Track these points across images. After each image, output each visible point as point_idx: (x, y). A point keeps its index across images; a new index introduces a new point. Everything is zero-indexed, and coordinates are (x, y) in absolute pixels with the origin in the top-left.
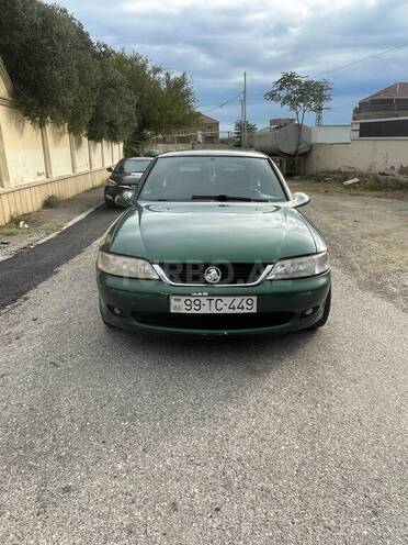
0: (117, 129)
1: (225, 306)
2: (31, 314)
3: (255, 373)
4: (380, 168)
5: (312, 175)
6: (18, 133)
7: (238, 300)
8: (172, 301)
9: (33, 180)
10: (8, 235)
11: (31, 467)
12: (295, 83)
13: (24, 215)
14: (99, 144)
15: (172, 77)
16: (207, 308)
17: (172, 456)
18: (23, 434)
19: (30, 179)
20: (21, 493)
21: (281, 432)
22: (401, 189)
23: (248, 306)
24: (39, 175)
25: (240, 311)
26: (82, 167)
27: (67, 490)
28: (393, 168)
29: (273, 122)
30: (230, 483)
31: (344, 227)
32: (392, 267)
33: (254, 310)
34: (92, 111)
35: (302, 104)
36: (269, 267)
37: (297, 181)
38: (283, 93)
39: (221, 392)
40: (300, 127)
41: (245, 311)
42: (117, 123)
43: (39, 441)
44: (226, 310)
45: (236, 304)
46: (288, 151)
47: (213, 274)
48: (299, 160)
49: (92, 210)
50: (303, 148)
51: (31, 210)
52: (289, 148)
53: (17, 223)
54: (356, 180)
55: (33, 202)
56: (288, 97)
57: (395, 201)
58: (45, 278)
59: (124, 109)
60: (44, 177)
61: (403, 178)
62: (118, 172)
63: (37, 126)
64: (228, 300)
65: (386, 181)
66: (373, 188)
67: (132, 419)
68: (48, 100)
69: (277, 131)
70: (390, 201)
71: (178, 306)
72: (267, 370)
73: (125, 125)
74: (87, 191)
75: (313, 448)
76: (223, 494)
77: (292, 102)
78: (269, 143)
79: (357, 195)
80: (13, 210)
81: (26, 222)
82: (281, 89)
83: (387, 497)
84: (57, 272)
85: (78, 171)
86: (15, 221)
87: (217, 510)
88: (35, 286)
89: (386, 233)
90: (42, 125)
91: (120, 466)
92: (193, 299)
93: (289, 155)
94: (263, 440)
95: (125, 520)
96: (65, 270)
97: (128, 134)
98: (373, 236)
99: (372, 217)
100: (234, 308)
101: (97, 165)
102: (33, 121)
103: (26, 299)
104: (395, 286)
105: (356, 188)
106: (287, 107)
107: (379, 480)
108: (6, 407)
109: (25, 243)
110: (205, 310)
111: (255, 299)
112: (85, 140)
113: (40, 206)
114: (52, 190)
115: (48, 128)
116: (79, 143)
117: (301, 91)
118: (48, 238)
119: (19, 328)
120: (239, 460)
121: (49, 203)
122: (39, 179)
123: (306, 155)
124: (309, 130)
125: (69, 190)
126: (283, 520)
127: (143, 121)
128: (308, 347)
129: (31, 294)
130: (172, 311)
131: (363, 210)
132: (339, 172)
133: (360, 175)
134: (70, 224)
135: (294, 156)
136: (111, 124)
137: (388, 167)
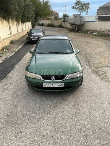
0: (29, 19)
1: (56, 85)
2: (9, 82)
3: (63, 100)
4: (103, 30)
5: (84, 31)
6: (2, 24)
7: (59, 84)
8: (43, 84)
9: (7, 36)
10: (1, 54)
11: (13, 126)
12: (80, 4)
13: (5, 47)
14: (24, 24)
15: (45, 1)
16: (52, 86)
17: (43, 123)
18: (10, 118)
19: (6, 36)
20: (11, 133)
21: (68, 116)
22: (108, 36)
23: (62, 85)
24: (8, 35)
25: (60, 86)
26: (20, 30)
27: (21, 132)
28: (106, 30)
29: (73, 15)
30: (56, 130)
31: (91, 50)
32: (101, 65)
33: (63, 86)
34: (22, 15)
35: (82, 10)
36: (67, 76)
37: (80, 33)
38: (77, 7)
39: (55, 105)
40: (81, 17)
41: (61, 86)
42: (29, 17)
43: (14, 120)
44: (56, 86)
45: (59, 85)
46: (77, 24)
47: (53, 78)
48: (81, 27)
49: (23, 44)
50: (82, 23)
51: (7, 45)
52: (78, 23)
53: (4, 50)
54: (96, 33)
55: (7, 43)
56: (78, 8)
57: (106, 40)
58: (12, 70)
59: (31, 13)
60: (10, 35)
61: (109, 33)
62: (30, 33)
63: (7, 21)
64: (57, 84)
65: (104, 34)
66: (101, 36)
67: (34, 113)
68: (10, 14)
69: (75, 18)
70: (105, 40)
71: (45, 85)
72: (66, 99)
73: (31, 17)
74: (22, 37)
75: (75, 121)
76: (54, 133)
77: (79, 9)
78: (72, 22)
79: (96, 38)
80: (2, 46)
81: (6, 49)
82: (76, 5)
83: (89, 133)
84: (15, 67)
85: (19, 32)
86: (3, 49)
87: (53, 137)
88: (10, 72)
89: (101, 53)
90: (8, 21)
91: (32, 126)
92: (48, 84)
93: (78, 25)
94: (64, 119)
95: (33, 139)
96: (17, 66)
97: (32, 19)
98: (98, 53)
99: (99, 47)
100: (58, 86)
101: (24, 29)
102: (6, 20)
103: (8, 77)
104: (101, 72)
105: (96, 36)
106: (78, 11)
107: (88, 129)
108: (6, 110)
109: (6, 56)
110: (51, 86)
111: (63, 84)
112: (20, 23)
113: (9, 43)
114: (12, 39)
115: (10, 21)
116: (19, 24)
117: (82, 6)
118: (12, 55)
119: (7, 86)
120: (58, 124)
121: (12, 43)
122: (9, 36)
123: (83, 25)
124: (84, 17)
125: (17, 38)
126: (66, 139)
127: (37, 15)
128: (77, 92)
129: (9, 75)
130: (44, 86)
131: (97, 44)
132: (92, 30)
133: (97, 32)
134: (18, 49)
135: (79, 25)
136: (28, 17)
137: (105, 29)
